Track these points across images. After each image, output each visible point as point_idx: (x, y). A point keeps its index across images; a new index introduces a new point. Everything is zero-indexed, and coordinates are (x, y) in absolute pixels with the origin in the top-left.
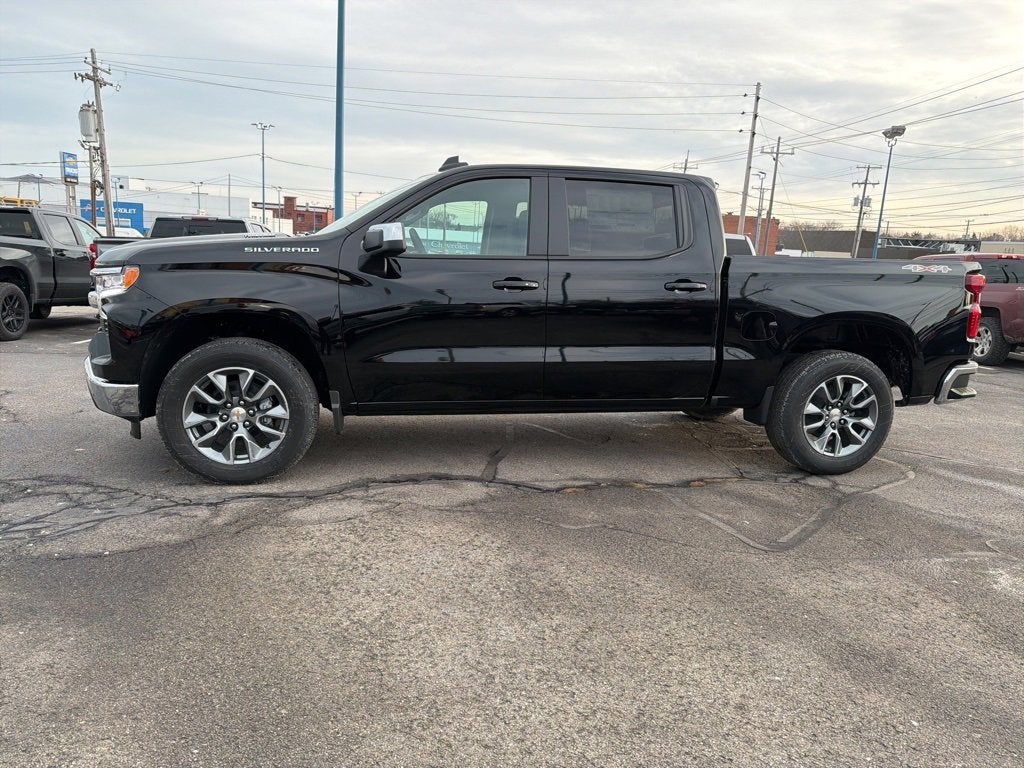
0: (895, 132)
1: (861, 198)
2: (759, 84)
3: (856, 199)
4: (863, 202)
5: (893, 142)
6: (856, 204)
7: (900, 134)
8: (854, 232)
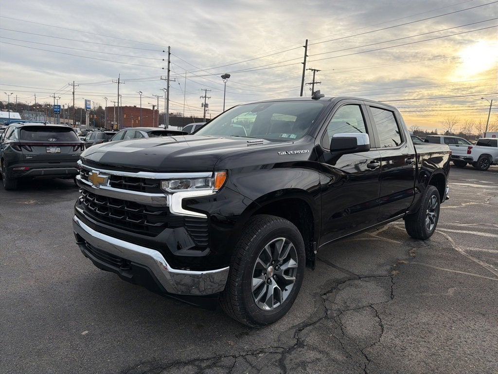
0: (226, 76)
1: (204, 103)
2: (169, 47)
3: (202, 104)
4: (206, 105)
5: (226, 81)
6: (202, 107)
7: (228, 78)
8: (202, 119)
